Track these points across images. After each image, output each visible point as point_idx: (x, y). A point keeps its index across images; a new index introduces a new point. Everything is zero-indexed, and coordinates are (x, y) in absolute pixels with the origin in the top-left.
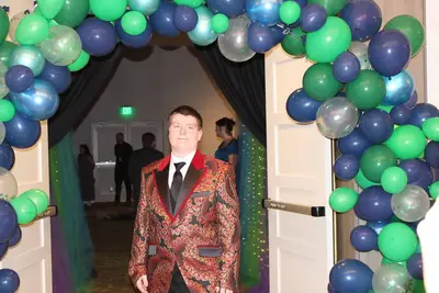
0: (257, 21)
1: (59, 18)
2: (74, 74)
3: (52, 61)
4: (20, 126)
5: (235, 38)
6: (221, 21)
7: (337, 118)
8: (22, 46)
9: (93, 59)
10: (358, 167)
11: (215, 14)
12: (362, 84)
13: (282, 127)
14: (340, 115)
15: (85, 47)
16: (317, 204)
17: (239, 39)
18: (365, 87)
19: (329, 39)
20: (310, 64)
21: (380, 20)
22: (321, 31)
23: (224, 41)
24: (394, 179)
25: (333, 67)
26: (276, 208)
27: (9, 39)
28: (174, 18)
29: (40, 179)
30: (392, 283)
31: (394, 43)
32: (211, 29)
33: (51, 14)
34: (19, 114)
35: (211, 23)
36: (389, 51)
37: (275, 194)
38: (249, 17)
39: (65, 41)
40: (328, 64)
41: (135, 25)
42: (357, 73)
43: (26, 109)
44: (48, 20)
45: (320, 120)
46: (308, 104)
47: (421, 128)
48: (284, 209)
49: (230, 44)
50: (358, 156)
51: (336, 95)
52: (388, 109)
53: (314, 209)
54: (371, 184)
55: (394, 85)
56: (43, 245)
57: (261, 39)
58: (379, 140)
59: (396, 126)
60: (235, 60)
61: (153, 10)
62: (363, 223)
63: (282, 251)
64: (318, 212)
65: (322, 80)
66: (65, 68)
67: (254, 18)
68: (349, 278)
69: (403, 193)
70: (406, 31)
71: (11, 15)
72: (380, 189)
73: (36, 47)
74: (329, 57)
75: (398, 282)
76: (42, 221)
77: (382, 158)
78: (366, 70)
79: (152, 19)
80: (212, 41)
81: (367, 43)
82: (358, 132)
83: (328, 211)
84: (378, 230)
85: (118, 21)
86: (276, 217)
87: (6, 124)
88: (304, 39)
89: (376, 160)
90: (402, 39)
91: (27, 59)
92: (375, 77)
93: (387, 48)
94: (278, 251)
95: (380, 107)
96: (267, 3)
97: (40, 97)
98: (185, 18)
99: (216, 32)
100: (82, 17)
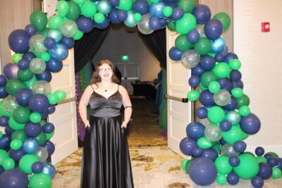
0: (154, 15)
1: (68, 16)
2: (76, 41)
3: (65, 35)
4: (54, 63)
5: (145, 24)
6: (138, 16)
7: (190, 59)
8: (53, 29)
9: (85, 34)
10: (200, 81)
11: (135, 13)
12: (201, 43)
15: (80, 29)
16: (185, 97)
17: (147, 24)
18: (203, 45)
19: (186, 23)
20: (178, 35)
21: (210, 15)
22: (182, 19)
23: (140, 25)
24: (214, 87)
25: (187, 36)
26: (170, 99)
27: (48, 26)
28: (117, 16)
30: (213, 133)
31: (215, 25)
32: (134, 20)
33: (63, 15)
34: (52, 58)
35: (134, 17)
36: (214, 29)
37: (170, 93)
38: (150, 14)
39: (71, 27)
41: (100, 19)
42: (198, 39)
43: (55, 56)
44: (62, 18)
45: (184, 60)
46: (178, 53)
47: (228, 64)
48: (173, 99)
49: (143, 26)
50: (200, 76)
52: (213, 55)
53: (183, 99)
54: (205, 89)
55: (217, 44)
56: (72, 112)
57: (155, 24)
58: (209, 69)
59: (217, 63)
60: (145, 33)
61: (108, 12)
62: (203, 106)
64: (185, 101)
65: (184, 42)
66: (72, 38)
68: (195, 130)
69: (219, 93)
70: (222, 20)
71: (48, 16)
72: (208, 91)
73: (58, 29)
74: (185, 32)
75: (216, 132)
76: (71, 102)
77: (210, 77)
79: (109, 16)
80: (135, 25)
81: (203, 26)
82: (200, 65)
84: (208, 109)
85: (93, 17)
86: (170, 103)
87: (46, 62)
88: (175, 24)
89: (207, 77)
90: (219, 23)
91: (54, 35)
92: (207, 40)
93: (212, 27)
94: (171, 117)
95: (209, 54)
96: (159, 8)
97: (60, 51)
98: (122, 15)
99: (136, 22)
100: (77, 16)
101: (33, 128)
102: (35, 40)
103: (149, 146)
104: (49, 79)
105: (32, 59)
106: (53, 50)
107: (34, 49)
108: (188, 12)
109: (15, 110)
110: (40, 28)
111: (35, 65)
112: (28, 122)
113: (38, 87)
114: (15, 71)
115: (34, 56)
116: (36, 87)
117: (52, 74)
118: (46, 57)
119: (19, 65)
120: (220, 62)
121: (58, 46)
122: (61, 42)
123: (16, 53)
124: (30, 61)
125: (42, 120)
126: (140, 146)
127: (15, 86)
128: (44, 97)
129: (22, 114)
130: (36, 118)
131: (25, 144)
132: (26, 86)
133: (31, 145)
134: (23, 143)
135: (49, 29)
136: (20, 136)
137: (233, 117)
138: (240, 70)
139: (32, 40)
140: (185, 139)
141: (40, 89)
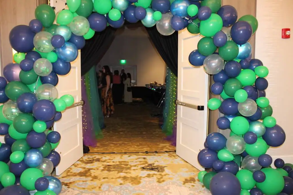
0: (176, 15)
1: (78, 12)
2: (87, 41)
3: (74, 33)
4: (61, 65)
5: (165, 24)
6: (158, 14)
7: (213, 64)
8: (61, 26)
9: (96, 33)
10: (223, 88)
11: (154, 11)
12: (227, 48)
13: (185, 68)
14: (215, 63)
15: (92, 27)
16: (201, 105)
17: (167, 24)
18: (229, 49)
19: (211, 25)
20: (201, 38)
21: (237, 17)
22: (208, 20)
23: (159, 25)
24: (241, 95)
25: (213, 39)
26: (181, 105)
27: (55, 23)
28: (134, 13)
29: (77, 89)
30: (236, 145)
31: (245, 28)
32: (153, 19)
34: (59, 59)
35: (153, 16)
36: (241, 32)
37: (181, 98)
38: (172, 14)
39: (82, 24)
40: (210, 37)
41: (115, 16)
42: (224, 43)
43: (62, 57)
44: (73, 13)
45: (205, 65)
46: (199, 58)
47: (254, 71)
48: (185, 106)
49: (162, 26)
50: (223, 83)
51: (213, 54)
52: (239, 61)
53: (199, 107)
54: (227, 97)
55: (242, 49)
56: (78, 117)
57: (178, 24)
58: (233, 76)
59: (242, 70)
60: (164, 34)
61: (124, 9)
63: (183, 124)
64: (201, 108)
65: (207, 45)
66: (82, 37)
67: (174, 13)
68: (215, 141)
69: (245, 102)
70: (250, 22)
71: (56, 11)
73: (67, 26)
74: (211, 34)
75: (239, 144)
76: (78, 107)
77: (235, 85)
78: (229, 41)
79: (124, 14)
80: (153, 25)
81: (230, 28)
82: (223, 72)
83: (206, 108)
84: (231, 119)
85: (107, 14)
86: (181, 109)
87: (53, 63)
88: (199, 24)
89: (232, 85)
90: (248, 26)
91: (63, 32)
92: (234, 44)
93: (240, 30)
94: (181, 124)
95: (235, 60)
96: (181, 6)
97: (69, 50)
98: (140, 12)
99: (155, 21)
100: (89, 13)
101: (36, 138)
102: (40, 38)
103: (156, 152)
104: (55, 82)
105: (36, 59)
106: (61, 50)
107: (39, 48)
108: (215, 13)
109: (16, 117)
110: (46, 24)
111: (40, 66)
112: (32, 131)
113: (44, 92)
114: (17, 72)
115: (39, 56)
116: (40, 92)
117: (59, 77)
118: (53, 57)
119: (21, 66)
120: (245, 68)
121: (67, 45)
122: (70, 41)
123: (18, 52)
124: (34, 62)
125: (47, 128)
126: (147, 152)
127: (17, 89)
128: (50, 103)
129: (24, 122)
130: (40, 127)
131: (28, 156)
132: (29, 89)
133: (34, 157)
134: (25, 154)
135: (57, 26)
136: (22, 146)
137: (257, 128)
138: (267, 78)
139: (37, 37)
140: (203, 150)
141: (45, 94)
